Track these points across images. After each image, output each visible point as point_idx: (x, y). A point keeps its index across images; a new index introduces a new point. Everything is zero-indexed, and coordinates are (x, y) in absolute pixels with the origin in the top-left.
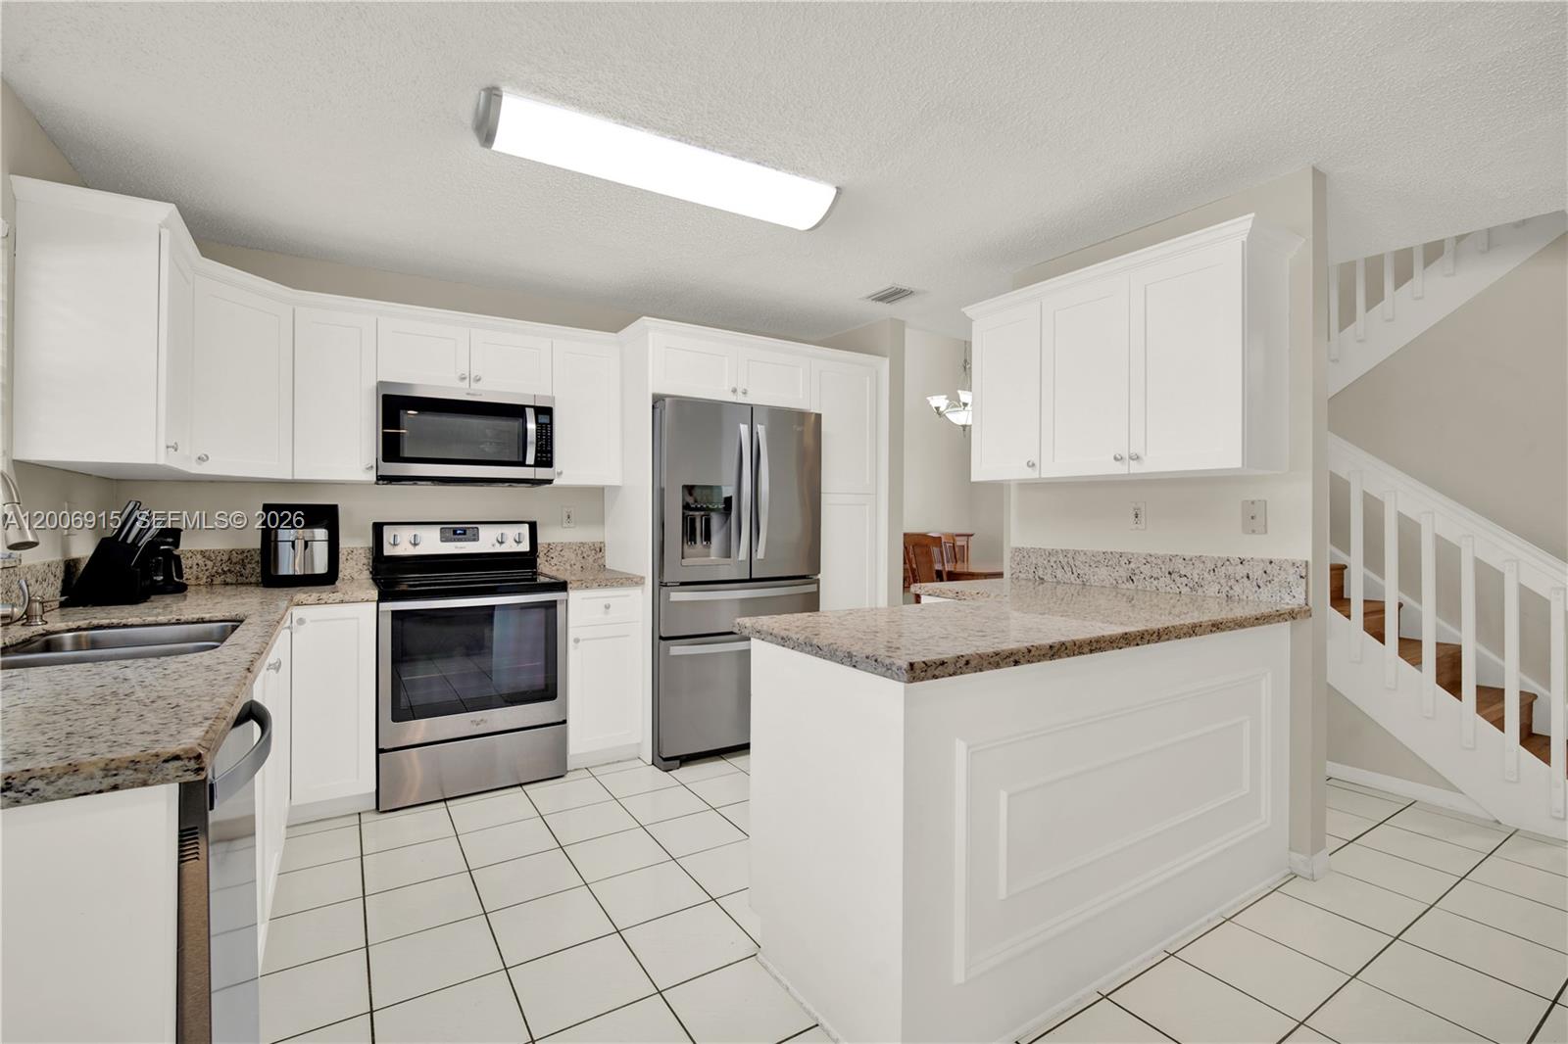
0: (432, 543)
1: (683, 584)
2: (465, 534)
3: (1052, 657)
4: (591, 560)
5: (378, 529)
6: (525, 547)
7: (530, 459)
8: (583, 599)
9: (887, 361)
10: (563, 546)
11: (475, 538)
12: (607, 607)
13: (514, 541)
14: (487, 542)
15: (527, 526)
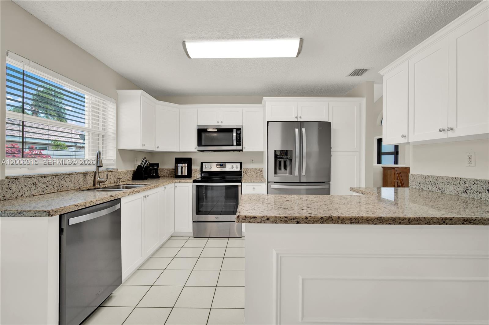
0: (215, 168)
1: (275, 182)
2: (223, 165)
3: (322, 223)
4: (259, 174)
5: (202, 163)
6: (238, 170)
7: (235, 144)
8: (247, 185)
9: (365, 98)
10: (251, 169)
11: (225, 167)
12: (254, 188)
13: (235, 168)
14: (229, 168)
15: (239, 164)
